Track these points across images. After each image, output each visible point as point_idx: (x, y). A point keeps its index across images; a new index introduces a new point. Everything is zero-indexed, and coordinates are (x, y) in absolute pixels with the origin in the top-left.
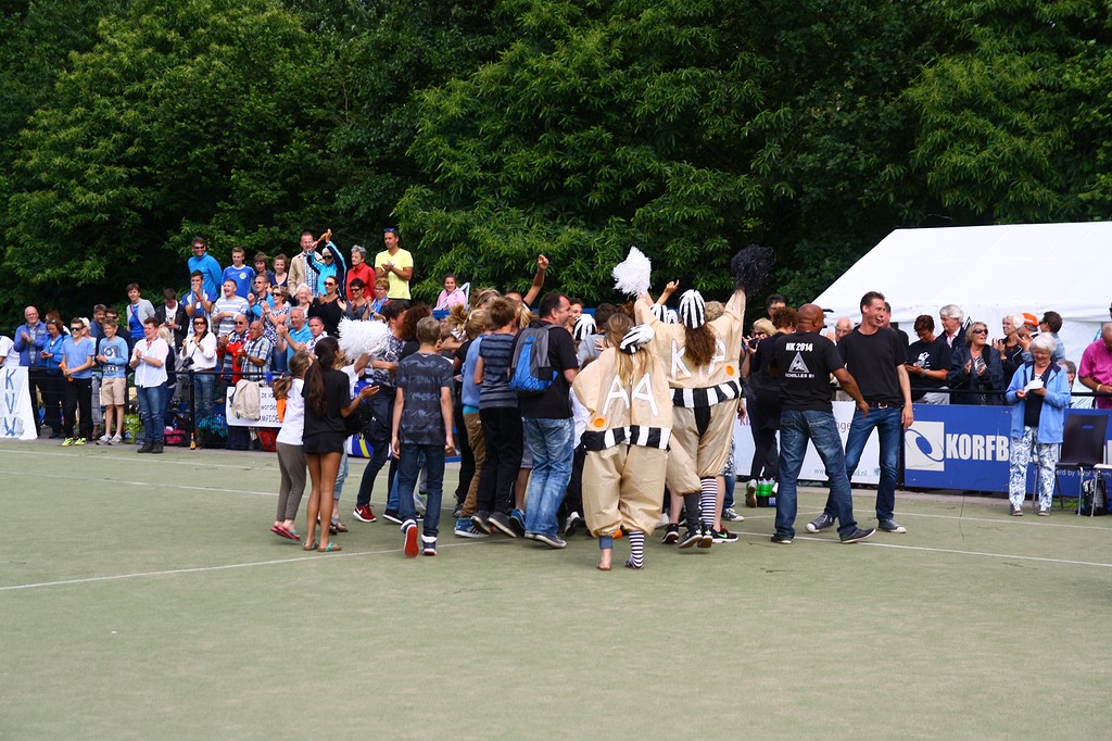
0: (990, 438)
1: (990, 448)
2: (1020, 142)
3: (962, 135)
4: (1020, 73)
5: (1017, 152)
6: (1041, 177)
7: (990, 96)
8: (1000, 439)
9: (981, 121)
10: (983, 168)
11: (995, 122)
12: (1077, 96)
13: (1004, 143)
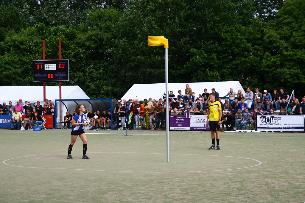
0: (2, 120)
1: (2, 121)
2: (16, 70)
3: (6, 69)
4: (17, 58)
5: (16, 72)
6: (20, 76)
7: (11, 62)
8: (3, 120)
9: (9, 66)
10: (10, 74)
11: (12, 66)
12: (26, 63)
13: (14, 70)
